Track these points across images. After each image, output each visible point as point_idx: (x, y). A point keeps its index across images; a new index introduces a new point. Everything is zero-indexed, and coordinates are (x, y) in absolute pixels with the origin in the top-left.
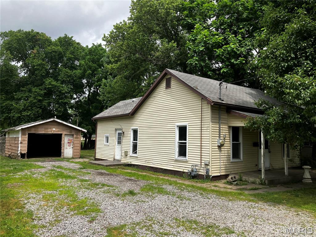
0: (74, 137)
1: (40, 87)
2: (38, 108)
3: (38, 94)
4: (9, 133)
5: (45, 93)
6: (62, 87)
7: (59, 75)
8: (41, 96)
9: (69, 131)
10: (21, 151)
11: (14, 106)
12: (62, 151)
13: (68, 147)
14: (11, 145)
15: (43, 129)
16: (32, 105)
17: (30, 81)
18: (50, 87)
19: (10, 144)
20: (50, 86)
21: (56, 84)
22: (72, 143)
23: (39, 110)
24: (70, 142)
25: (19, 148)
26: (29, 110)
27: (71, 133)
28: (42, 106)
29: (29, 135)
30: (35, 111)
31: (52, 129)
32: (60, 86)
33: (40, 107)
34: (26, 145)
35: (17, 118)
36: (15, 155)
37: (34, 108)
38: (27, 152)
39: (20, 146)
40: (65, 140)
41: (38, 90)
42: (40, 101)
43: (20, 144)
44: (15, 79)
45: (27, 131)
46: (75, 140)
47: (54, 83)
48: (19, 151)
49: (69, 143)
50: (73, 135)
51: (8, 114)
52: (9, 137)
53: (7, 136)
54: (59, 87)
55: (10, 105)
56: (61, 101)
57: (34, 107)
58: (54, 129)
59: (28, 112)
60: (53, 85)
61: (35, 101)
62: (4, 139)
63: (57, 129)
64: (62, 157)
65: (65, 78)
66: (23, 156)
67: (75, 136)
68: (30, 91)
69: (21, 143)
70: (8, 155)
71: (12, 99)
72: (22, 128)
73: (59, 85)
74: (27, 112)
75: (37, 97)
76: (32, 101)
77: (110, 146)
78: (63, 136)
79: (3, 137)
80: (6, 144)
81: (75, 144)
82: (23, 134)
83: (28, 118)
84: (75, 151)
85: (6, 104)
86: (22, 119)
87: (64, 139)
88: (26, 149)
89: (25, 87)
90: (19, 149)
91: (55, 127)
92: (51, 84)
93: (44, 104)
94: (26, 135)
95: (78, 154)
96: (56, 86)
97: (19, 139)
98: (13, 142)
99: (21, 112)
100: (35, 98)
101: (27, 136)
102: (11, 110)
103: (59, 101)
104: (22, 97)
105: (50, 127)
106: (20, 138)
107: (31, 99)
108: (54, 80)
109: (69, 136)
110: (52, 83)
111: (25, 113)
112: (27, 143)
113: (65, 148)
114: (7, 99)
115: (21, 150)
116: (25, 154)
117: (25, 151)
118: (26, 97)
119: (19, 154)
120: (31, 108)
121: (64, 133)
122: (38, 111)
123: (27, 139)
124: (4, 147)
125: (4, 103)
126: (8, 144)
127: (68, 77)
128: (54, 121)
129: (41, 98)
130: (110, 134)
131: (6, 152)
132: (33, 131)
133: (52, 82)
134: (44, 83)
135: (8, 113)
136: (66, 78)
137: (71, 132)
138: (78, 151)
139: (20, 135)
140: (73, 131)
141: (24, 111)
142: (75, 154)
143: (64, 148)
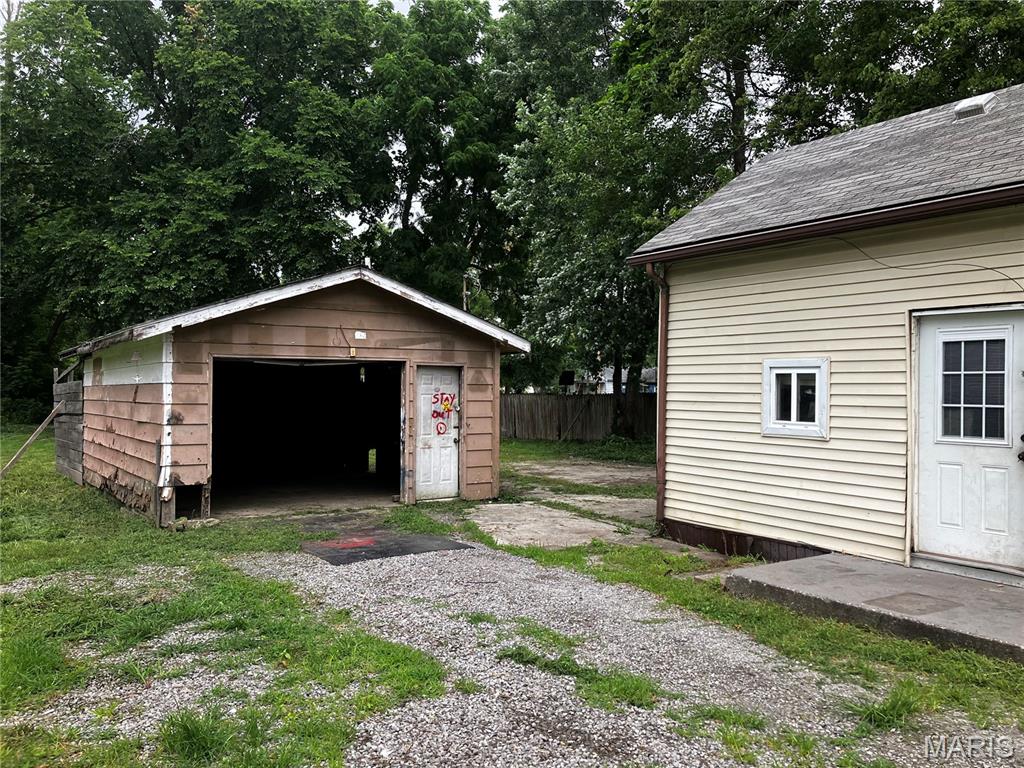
0: (466, 383)
1: (219, 171)
2: (214, 256)
3: (209, 200)
4: (98, 363)
5: (238, 194)
6: (314, 168)
7: (295, 117)
8: (222, 209)
9: (438, 345)
10: (179, 471)
11: (113, 253)
12: (405, 462)
13: (436, 441)
14: (110, 430)
15: (300, 338)
16: (186, 246)
17: (172, 147)
18: (260, 172)
19: (109, 420)
20: (261, 167)
21: (285, 155)
22: (454, 416)
23: (218, 266)
24: (441, 408)
25: (167, 452)
26: (175, 268)
27: (451, 359)
28: (227, 252)
29: (221, 368)
30: (200, 270)
31: (348, 335)
32: (302, 164)
33: (221, 256)
34: (206, 435)
35: (125, 302)
36: (141, 488)
37: (193, 259)
38: (214, 478)
39: (167, 440)
40: (421, 397)
41: (206, 181)
42: (217, 227)
43: (168, 429)
44: (115, 134)
45: (206, 347)
46: (471, 396)
47: (277, 151)
48: (166, 473)
49: (437, 414)
50: (459, 370)
51: (84, 288)
52: (96, 386)
53: (88, 382)
54: (299, 168)
55: (93, 246)
56: (310, 226)
57: (196, 253)
58: (360, 335)
59: (169, 278)
60: (270, 160)
61: (198, 228)
62: (76, 394)
63: (379, 337)
64: (406, 498)
65: (323, 129)
66: (187, 499)
67: (468, 375)
68: (175, 188)
69: (176, 420)
70: (98, 482)
71: (105, 220)
72: (177, 329)
73: (297, 158)
74: (165, 275)
75: (204, 212)
76: (187, 227)
77: (833, 445)
78: (409, 375)
79: (71, 383)
80: (88, 421)
81: (470, 421)
82: (184, 365)
83: (173, 304)
84: (474, 459)
85: (78, 244)
86: (143, 306)
87: (415, 392)
88: (206, 455)
89: (153, 171)
90: (166, 459)
91: (368, 321)
92: (263, 157)
93: (237, 244)
94: (200, 372)
95: (486, 476)
96: (285, 164)
97: (161, 396)
98: (125, 410)
99: (139, 275)
100: (196, 216)
101: (208, 376)
102: (99, 268)
103: (299, 230)
104: (145, 211)
105: (333, 319)
106: (167, 390)
107: (179, 220)
108: (274, 138)
109: (438, 374)
110: (269, 152)
111: (153, 283)
112: (208, 419)
113: (420, 445)
114: (81, 223)
115: (175, 464)
116: (198, 487)
117: (199, 472)
118: (161, 210)
119: (167, 493)
120: (183, 261)
121: (413, 357)
122: (212, 272)
123: (207, 397)
124: (75, 434)
125: (68, 236)
126: (98, 424)
127: (335, 125)
128: (360, 286)
129: (221, 217)
130: (835, 357)
131: (89, 464)
132: (240, 348)
133: (266, 146)
134: (231, 153)
135: (86, 282)
136: (328, 128)
137: (447, 352)
138: (486, 459)
139: (166, 373)
140: (458, 346)
141: (155, 274)
142: (473, 476)
143: (416, 447)
